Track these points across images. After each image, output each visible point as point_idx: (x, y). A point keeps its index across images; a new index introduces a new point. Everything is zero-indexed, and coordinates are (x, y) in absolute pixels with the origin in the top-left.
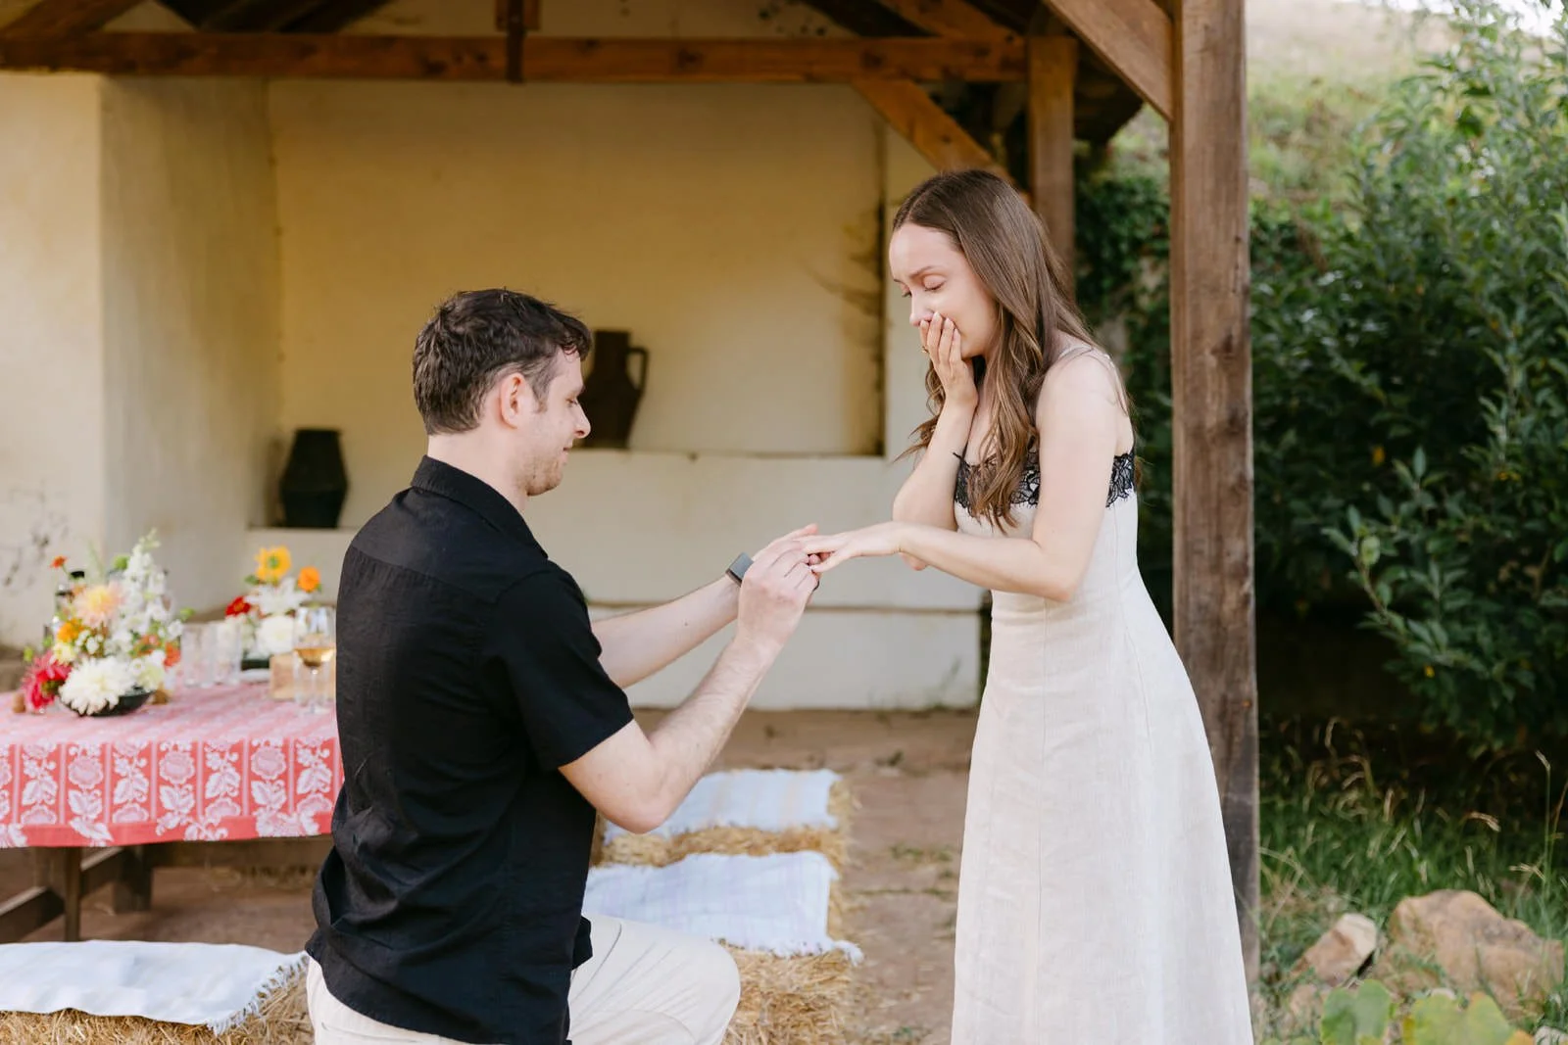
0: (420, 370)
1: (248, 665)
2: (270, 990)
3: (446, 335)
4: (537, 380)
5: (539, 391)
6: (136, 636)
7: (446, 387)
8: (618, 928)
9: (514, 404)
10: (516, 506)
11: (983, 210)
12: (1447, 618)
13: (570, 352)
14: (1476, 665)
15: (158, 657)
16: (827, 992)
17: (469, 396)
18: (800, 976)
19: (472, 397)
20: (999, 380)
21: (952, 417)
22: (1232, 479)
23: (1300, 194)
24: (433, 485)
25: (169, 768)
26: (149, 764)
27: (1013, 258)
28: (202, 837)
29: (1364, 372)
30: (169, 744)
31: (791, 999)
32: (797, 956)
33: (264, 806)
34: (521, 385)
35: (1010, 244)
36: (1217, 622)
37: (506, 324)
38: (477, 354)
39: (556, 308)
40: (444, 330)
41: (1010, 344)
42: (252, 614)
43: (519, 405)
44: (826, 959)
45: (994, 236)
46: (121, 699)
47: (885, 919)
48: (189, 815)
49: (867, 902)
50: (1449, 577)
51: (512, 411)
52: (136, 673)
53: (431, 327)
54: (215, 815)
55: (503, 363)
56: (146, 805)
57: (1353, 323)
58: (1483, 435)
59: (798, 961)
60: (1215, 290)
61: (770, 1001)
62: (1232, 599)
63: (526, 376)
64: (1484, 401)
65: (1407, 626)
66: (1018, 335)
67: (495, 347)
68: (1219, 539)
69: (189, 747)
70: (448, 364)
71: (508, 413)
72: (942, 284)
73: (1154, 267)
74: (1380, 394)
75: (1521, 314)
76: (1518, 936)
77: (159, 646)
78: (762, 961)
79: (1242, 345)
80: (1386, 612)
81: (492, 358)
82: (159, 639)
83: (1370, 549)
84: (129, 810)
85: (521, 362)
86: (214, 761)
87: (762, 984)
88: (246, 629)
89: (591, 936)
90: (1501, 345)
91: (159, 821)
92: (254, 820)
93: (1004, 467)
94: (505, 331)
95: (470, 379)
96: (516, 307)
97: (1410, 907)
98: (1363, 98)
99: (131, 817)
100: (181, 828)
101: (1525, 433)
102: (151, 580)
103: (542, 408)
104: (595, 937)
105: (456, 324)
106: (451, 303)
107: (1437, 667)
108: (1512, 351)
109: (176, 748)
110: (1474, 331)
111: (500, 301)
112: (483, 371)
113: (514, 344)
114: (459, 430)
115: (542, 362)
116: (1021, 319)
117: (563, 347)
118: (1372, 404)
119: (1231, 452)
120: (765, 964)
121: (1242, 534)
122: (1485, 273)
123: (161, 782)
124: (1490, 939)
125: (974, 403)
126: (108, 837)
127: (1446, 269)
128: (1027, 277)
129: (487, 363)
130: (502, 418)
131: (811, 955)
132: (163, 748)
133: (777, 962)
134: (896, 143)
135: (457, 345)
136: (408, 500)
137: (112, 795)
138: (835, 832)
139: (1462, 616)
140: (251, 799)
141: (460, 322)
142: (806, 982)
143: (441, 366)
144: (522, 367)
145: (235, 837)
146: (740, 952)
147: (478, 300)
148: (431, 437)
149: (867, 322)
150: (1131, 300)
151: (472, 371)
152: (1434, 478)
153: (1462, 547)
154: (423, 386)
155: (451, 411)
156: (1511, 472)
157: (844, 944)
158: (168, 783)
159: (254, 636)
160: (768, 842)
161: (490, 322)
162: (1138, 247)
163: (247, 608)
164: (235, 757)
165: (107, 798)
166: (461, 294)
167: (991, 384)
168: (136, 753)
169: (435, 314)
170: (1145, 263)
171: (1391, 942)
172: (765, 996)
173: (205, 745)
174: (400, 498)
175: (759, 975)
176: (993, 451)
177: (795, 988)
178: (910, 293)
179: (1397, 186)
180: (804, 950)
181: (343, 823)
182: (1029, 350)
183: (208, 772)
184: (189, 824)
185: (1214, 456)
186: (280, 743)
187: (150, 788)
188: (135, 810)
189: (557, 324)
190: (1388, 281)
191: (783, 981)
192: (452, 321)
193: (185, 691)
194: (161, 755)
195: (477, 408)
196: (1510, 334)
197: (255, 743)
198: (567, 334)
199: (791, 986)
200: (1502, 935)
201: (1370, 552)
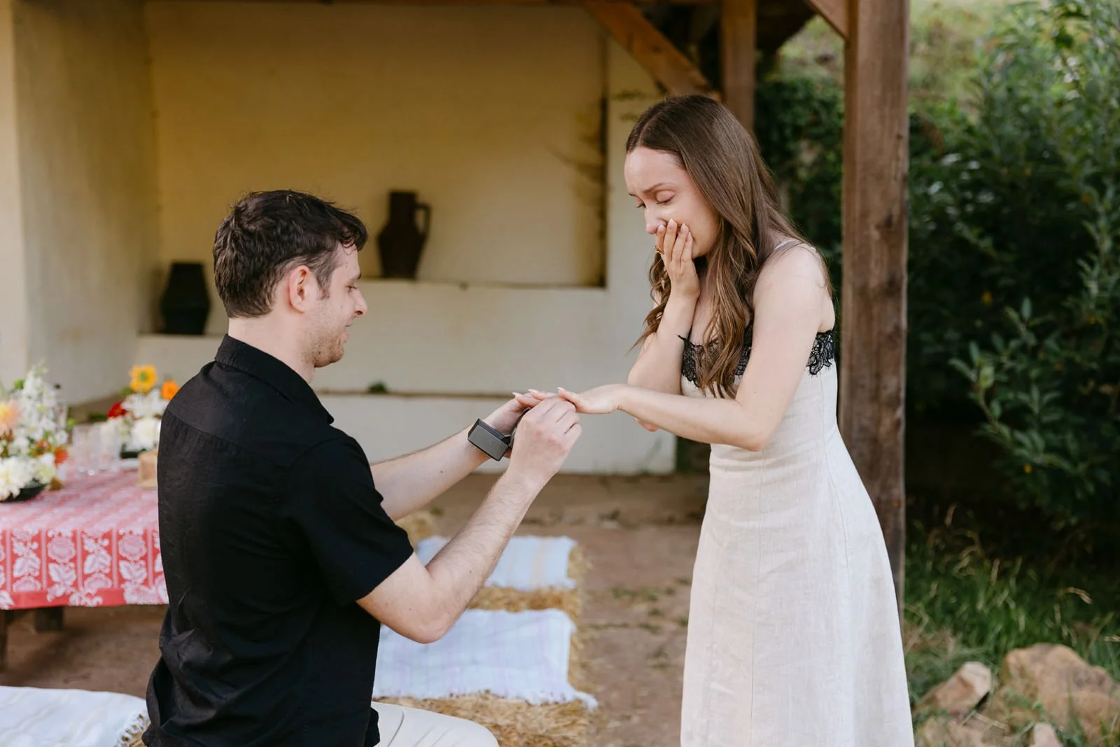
0: (219, 262)
1: (126, 455)
2: (132, 735)
3: (239, 232)
4: (320, 272)
5: (323, 280)
6: (32, 441)
7: (242, 278)
8: (401, 715)
9: (301, 292)
10: (305, 377)
11: (704, 132)
12: (1043, 428)
13: (348, 245)
14: (1066, 465)
15: (48, 458)
16: (570, 734)
17: (261, 285)
18: (548, 720)
19: (265, 286)
20: (719, 278)
21: (677, 309)
22: (889, 329)
23: (922, 92)
24: (234, 361)
25: (55, 550)
26: (40, 548)
27: (731, 173)
28: (82, 603)
29: (981, 236)
30: (54, 531)
31: (542, 739)
32: (545, 704)
33: (130, 581)
34: (306, 277)
35: (728, 161)
36: (875, 441)
37: (291, 223)
38: (267, 250)
39: (335, 206)
40: (238, 228)
41: (729, 247)
42: (128, 417)
43: (306, 293)
44: (568, 707)
45: (714, 155)
46: (22, 490)
47: (610, 649)
48: (72, 586)
49: (596, 634)
50: (1047, 397)
51: (299, 298)
52: (32, 470)
53: (227, 224)
54: (93, 586)
55: (290, 256)
56: (39, 578)
57: (969, 195)
58: (1078, 287)
59: (547, 708)
60: (880, 177)
61: (525, 739)
62: (887, 422)
63: (311, 268)
64: (1082, 263)
65: (1012, 434)
66: (736, 239)
67: (283, 243)
68: (878, 376)
69: (70, 534)
70: (242, 258)
71: (296, 300)
72: (672, 198)
73: (811, 147)
74: (993, 253)
75: (1110, 193)
76: (1101, 681)
77: (49, 450)
78: (519, 708)
79: (900, 222)
80: (997, 424)
81: (280, 253)
82: (49, 445)
83: (986, 375)
84: (25, 582)
85: (306, 255)
86: (90, 545)
87: (519, 726)
88: (124, 429)
89: (379, 724)
90: (1094, 217)
91: (49, 590)
92: (122, 591)
93: (725, 349)
94: (291, 228)
95: (261, 272)
96: (299, 207)
97: (1017, 658)
98: (971, 18)
99: (28, 586)
100: (66, 596)
101: (1110, 286)
102: (45, 395)
103: (325, 295)
104: (381, 725)
105: (249, 223)
106: (243, 203)
107: (1035, 467)
108: (1103, 223)
109: (60, 534)
110: (1071, 206)
111: (286, 201)
112: (273, 264)
113: (299, 240)
114: (254, 315)
115: (324, 257)
116: (738, 226)
117: (342, 242)
118: (984, 259)
119: (890, 307)
120: (520, 711)
121: (896, 373)
122: (1082, 161)
123: (50, 560)
124: (1080, 684)
125: (697, 295)
126: (10, 601)
127: (1047, 155)
128: (743, 188)
129: (276, 257)
130: (290, 304)
131: (557, 703)
132: (50, 534)
133: (531, 709)
134: (617, 52)
135: (250, 242)
136: (214, 372)
137: (12, 570)
138: (574, 592)
139: (1055, 427)
140: (120, 575)
141: (251, 221)
142: (553, 725)
143: (237, 259)
144: (306, 261)
145: (109, 603)
146: (501, 700)
147: (266, 201)
148: (230, 319)
149: (592, 186)
150: (792, 173)
151: (264, 264)
152: (1037, 321)
153: (1057, 374)
154: (222, 275)
155: (246, 298)
156: (1099, 317)
157: (583, 696)
158: (54, 561)
159: (129, 433)
160: (522, 599)
161: (277, 221)
162: (798, 132)
163: (123, 412)
164: (106, 543)
165: (9, 572)
166: (253, 195)
167: (712, 281)
168: (29, 538)
169: (230, 212)
170: (804, 144)
171: (1002, 685)
172: (521, 736)
173: (83, 532)
174: (207, 369)
175: (516, 720)
176: (715, 335)
177: (544, 731)
178: (644, 205)
179: (1010, 90)
180: (551, 700)
181: (169, 641)
182: (745, 251)
183: (85, 554)
184: (72, 593)
185: (875, 310)
186: (141, 532)
187: (41, 565)
188: (30, 581)
189: (336, 222)
190: (1002, 164)
191: (535, 725)
192: (245, 219)
193: (77, 477)
194: (49, 540)
195: (269, 296)
196: (1100, 209)
197: (121, 532)
198: (346, 230)
199: (542, 728)
200: (1088, 681)
201: (986, 378)
